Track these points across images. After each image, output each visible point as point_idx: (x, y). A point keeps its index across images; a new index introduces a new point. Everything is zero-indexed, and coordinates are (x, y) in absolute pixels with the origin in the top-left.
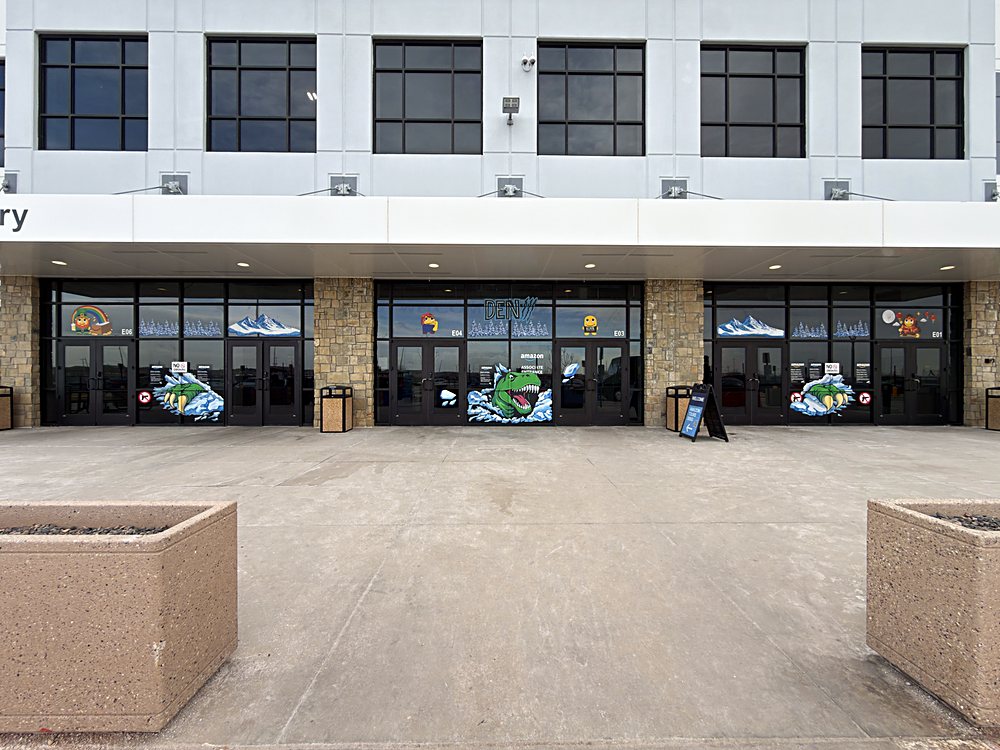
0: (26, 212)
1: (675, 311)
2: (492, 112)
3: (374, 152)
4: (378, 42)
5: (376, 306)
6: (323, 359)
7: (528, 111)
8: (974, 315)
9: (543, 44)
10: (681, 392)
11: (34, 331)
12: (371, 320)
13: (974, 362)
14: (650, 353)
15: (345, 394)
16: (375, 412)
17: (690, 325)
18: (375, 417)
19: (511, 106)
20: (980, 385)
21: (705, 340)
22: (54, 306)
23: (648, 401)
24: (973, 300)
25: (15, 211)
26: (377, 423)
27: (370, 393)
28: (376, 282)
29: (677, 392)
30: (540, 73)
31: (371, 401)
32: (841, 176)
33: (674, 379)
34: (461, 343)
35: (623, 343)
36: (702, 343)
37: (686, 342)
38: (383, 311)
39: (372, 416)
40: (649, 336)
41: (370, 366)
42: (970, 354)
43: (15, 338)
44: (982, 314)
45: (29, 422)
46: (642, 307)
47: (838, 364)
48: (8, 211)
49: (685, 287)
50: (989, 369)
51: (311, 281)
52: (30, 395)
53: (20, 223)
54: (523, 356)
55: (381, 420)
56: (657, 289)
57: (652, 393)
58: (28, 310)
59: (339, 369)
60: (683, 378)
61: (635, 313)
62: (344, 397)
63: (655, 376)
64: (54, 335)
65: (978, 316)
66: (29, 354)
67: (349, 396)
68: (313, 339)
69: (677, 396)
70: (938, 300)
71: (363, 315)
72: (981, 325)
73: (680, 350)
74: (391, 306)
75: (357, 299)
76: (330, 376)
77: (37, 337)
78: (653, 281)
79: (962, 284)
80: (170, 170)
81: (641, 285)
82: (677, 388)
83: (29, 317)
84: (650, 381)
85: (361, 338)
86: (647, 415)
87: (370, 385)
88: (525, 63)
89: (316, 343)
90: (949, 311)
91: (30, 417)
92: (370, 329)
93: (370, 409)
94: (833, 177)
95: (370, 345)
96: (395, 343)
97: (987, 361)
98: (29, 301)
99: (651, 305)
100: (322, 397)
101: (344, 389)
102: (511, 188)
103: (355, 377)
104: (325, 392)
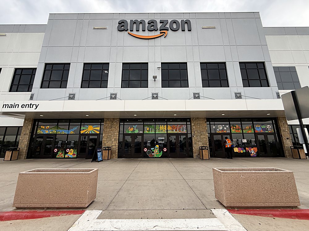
0: (38, 105)
1: (199, 126)
2: (150, 78)
3: (121, 88)
4: (123, 64)
5: (120, 125)
6: (105, 139)
7: (159, 78)
8: (281, 126)
9: (162, 63)
10: (203, 148)
11: (30, 133)
12: (118, 129)
13: (284, 139)
14: (193, 137)
15: (109, 149)
16: (118, 154)
17: (203, 129)
18: (118, 156)
19: (155, 77)
20: (287, 145)
21: (208, 133)
22: (36, 126)
23: (194, 151)
24: (279, 122)
25: (36, 105)
26: (118, 157)
27: (117, 149)
28: (120, 119)
29: (202, 148)
30: (162, 69)
31: (117, 151)
32: (239, 91)
33: (200, 144)
34: (142, 135)
35: (186, 134)
36: (207, 134)
37: (203, 134)
38: (122, 127)
39: (117, 155)
40: (193, 132)
41: (117, 141)
42: (282, 137)
43: (25, 134)
44: (283, 126)
45: (24, 158)
46: (191, 124)
47: (246, 140)
48: (34, 105)
49: (201, 119)
50: (288, 141)
51: (104, 119)
52: (25, 150)
53: (37, 107)
54: (159, 138)
55: (120, 157)
56: (194, 120)
57: (195, 148)
58: (30, 127)
59: (109, 142)
60: (203, 144)
61: (189, 126)
62: (109, 150)
63: (195, 143)
64: (35, 133)
65: (282, 126)
66: (28, 139)
67: (110, 150)
68: (103, 134)
69: (202, 149)
70: (270, 122)
71: (116, 128)
72: (283, 129)
73: (201, 136)
74: (124, 125)
75: (115, 123)
76: (106, 144)
77: (30, 134)
78: (193, 118)
79: (276, 118)
80: (72, 93)
81: (190, 119)
82: (202, 147)
83: (30, 129)
84: (194, 145)
85: (115, 134)
86: (194, 154)
87: (117, 146)
88: (158, 68)
89: (104, 135)
90: (274, 125)
91: (24, 156)
92: (118, 131)
93: (117, 154)
94: (236, 91)
95: (118, 136)
96: (125, 135)
97: (287, 139)
98: (30, 125)
99: (193, 124)
100: (103, 150)
101: (109, 147)
102: (155, 96)
103: (113, 144)
104: (104, 149)
